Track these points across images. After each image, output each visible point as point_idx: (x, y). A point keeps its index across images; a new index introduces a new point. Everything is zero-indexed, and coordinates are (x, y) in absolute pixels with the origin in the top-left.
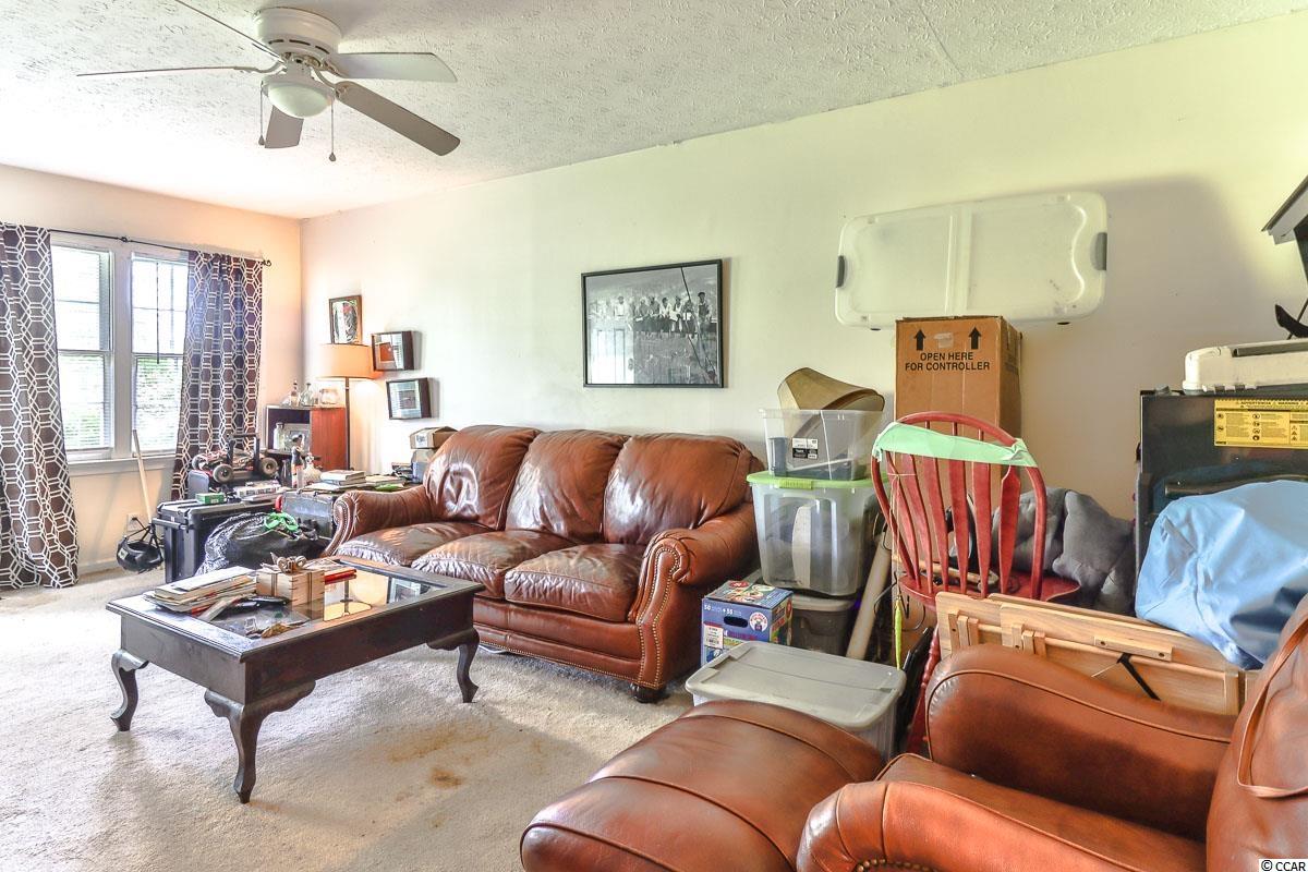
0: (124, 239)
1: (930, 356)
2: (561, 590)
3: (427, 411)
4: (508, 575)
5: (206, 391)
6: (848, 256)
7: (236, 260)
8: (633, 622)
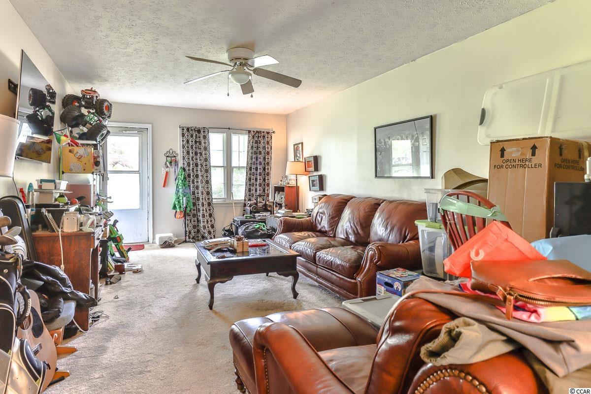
0: (229, 129)
1: (507, 161)
2: (332, 261)
3: (322, 188)
4: (317, 253)
5: (253, 179)
6: (485, 108)
7: (263, 132)
8: (355, 279)
